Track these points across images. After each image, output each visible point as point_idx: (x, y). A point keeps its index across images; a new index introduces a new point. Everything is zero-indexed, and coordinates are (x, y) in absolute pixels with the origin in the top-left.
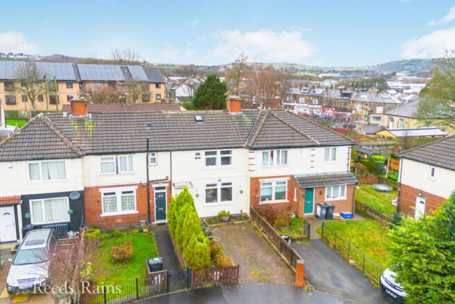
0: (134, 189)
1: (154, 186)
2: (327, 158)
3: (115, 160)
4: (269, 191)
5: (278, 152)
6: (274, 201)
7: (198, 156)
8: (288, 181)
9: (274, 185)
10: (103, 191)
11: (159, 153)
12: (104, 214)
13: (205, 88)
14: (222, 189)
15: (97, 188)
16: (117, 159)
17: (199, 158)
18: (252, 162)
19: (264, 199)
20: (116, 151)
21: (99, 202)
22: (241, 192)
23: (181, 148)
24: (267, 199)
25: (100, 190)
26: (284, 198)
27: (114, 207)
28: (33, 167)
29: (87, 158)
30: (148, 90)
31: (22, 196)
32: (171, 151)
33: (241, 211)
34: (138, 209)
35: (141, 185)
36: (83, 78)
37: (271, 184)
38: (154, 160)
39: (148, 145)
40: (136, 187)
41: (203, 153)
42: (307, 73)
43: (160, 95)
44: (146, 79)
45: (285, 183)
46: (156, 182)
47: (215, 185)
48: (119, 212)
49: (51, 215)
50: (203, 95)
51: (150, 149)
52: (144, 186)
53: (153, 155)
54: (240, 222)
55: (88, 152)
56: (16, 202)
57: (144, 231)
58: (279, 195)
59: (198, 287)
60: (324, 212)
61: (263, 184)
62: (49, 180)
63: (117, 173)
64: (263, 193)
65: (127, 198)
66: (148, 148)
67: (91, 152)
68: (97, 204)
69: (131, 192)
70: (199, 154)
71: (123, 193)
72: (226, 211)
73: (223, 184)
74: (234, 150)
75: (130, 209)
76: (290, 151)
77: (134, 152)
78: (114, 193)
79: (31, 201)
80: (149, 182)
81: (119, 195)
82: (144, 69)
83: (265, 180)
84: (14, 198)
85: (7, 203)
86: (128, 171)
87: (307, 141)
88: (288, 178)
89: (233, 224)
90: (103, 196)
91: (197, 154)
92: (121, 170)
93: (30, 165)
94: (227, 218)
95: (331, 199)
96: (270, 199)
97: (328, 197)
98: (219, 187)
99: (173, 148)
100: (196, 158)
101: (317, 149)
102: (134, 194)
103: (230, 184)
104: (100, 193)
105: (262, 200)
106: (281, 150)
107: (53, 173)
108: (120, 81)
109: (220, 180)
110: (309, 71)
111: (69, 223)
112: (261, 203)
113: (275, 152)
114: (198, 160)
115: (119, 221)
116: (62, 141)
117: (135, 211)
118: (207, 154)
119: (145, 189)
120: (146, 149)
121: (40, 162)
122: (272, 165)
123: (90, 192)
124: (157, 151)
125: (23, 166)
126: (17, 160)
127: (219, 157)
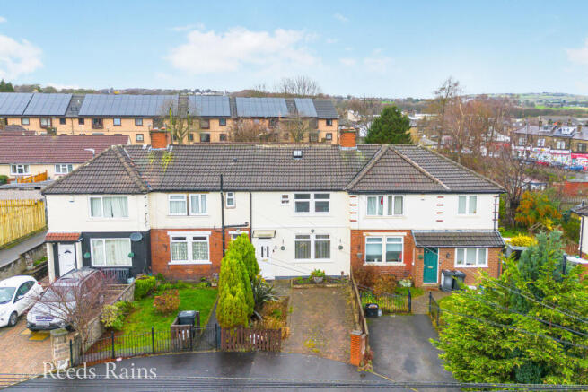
0: (207, 234)
1: (231, 232)
2: (461, 210)
3: (185, 200)
4: (378, 249)
5: (390, 198)
6: (384, 263)
7: (285, 199)
8: (405, 237)
9: (384, 242)
10: (172, 234)
11: (237, 193)
12: (172, 262)
13: (380, 124)
14: (316, 242)
15: (166, 230)
16: (188, 198)
17: (288, 202)
18: (353, 209)
19: (370, 258)
20: (186, 188)
21: (167, 247)
22: (341, 248)
23: (263, 188)
24: (376, 260)
25: (169, 233)
26: (400, 261)
27: (184, 255)
28: (95, 202)
29: (154, 194)
30: (317, 128)
31: (83, 234)
32: (250, 191)
33: (342, 273)
34: (211, 260)
35: (214, 230)
36: (240, 114)
37: (380, 239)
38: (231, 201)
39: (222, 183)
40: (210, 233)
41: (291, 195)
42: (578, 107)
43: (331, 134)
44: (315, 114)
45: (400, 239)
46: (233, 227)
47: (308, 237)
48: (190, 261)
49: (114, 258)
50: (377, 133)
51: (224, 188)
52: (219, 232)
53: (230, 195)
54: (334, 286)
55: (155, 188)
56: (76, 239)
57: (213, 285)
58: (393, 256)
59: (229, 350)
60: (449, 282)
61: (369, 239)
62: (111, 218)
63: (188, 214)
64: (369, 251)
65: (200, 245)
66: (221, 186)
67: (159, 188)
68: (165, 249)
69: (205, 238)
70: (287, 197)
71: (195, 238)
72: (322, 270)
73: (317, 237)
74: (332, 194)
75: (203, 258)
76: (407, 198)
77: (207, 191)
78: (184, 238)
79: (91, 240)
80: (224, 227)
81: (190, 241)
82: (314, 103)
83: (370, 234)
84: (74, 235)
85: (66, 239)
86: (200, 214)
87: (432, 185)
88: (405, 234)
89: (324, 287)
90: (171, 241)
91: (284, 197)
92: (193, 211)
93: (92, 199)
94: (321, 279)
95: (463, 266)
96: (380, 260)
97: (459, 262)
98: (313, 240)
99: (254, 188)
100: (283, 202)
101: (446, 196)
102: (208, 241)
103: (328, 236)
104: (168, 237)
105: (368, 260)
106: (394, 196)
107: (117, 209)
108: (282, 117)
109: (313, 231)
110: (582, 104)
111: (130, 268)
112: (366, 264)
113: (386, 197)
114: (285, 204)
115: (190, 272)
116: (128, 174)
117: (208, 262)
118: (297, 197)
119: (220, 236)
120: (219, 188)
121: (101, 196)
122: (381, 214)
123: (157, 235)
124: (235, 191)
125: (84, 200)
126: (77, 193)
127: (312, 201)
